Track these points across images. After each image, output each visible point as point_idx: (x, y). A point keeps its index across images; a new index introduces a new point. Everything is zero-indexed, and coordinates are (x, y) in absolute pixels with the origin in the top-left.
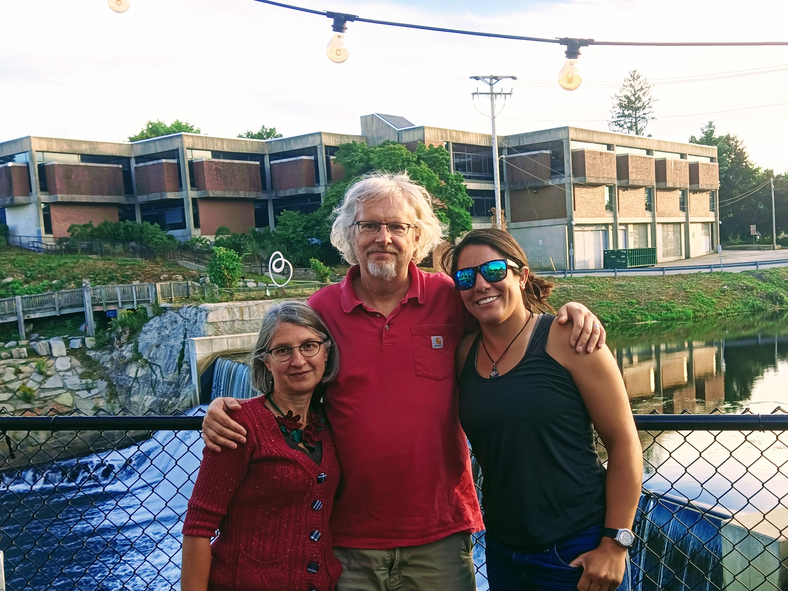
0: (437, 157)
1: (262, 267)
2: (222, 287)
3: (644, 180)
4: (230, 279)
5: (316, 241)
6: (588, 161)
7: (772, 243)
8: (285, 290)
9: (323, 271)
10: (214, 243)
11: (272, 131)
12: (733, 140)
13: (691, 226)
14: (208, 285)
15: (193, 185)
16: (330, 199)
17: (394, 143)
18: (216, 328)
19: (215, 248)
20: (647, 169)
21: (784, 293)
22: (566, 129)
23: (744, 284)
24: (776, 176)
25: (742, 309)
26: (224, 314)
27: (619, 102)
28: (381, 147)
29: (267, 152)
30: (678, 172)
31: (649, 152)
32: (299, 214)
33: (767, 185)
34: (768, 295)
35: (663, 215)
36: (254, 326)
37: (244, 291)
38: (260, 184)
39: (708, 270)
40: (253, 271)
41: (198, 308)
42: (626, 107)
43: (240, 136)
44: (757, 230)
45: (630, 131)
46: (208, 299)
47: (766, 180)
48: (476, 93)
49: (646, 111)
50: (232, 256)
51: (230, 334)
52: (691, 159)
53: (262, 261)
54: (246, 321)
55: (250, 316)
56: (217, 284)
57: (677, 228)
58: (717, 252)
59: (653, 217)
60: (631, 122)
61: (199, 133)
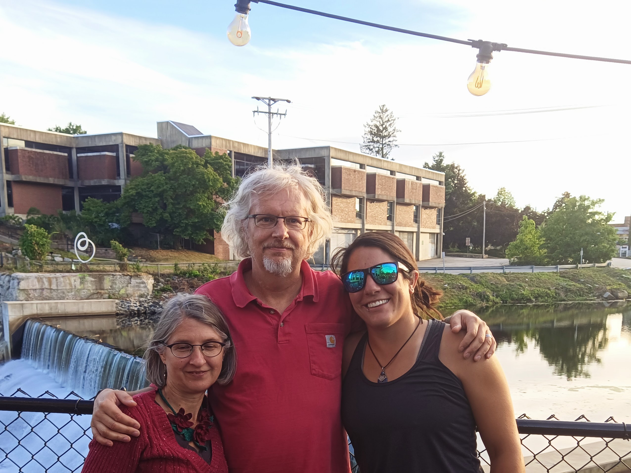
0: (222, 163)
1: (68, 244)
2: (32, 259)
3: (387, 196)
4: (39, 253)
5: (116, 225)
6: (344, 176)
7: (482, 253)
8: (88, 266)
9: (122, 252)
10: (26, 221)
11: (78, 127)
12: (456, 168)
13: (421, 235)
14: (20, 257)
15: (8, 169)
16: (130, 191)
17: (185, 148)
18: (26, 294)
19: (26, 225)
20: (390, 186)
21: (490, 293)
22: (328, 148)
23: (460, 284)
24: (487, 200)
25: (458, 304)
26: (34, 283)
27: (369, 129)
28: (174, 149)
29: (74, 146)
30: (415, 191)
31: (392, 173)
32: (102, 202)
33: (480, 207)
34: (478, 293)
35: (400, 225)
36: (61, 294)
37: (52, 264)
38: (68, 173)
39: (434, 272)
40: (60, 248)
41: (10, 276)
42: (375, 135)
43: (49, 130)
44: (471, 242)
45: (377, 154)
46: (20, 269)
47: (480, 203)
48: (257, 112)
49: (391, 139)
50: (42, 233)
51: (39, 300)
52: (425, 181)
53: (68, 239)
54: (54, 290)
55: (57, 286)
56: (28, 257)
57: (410, 236)
58: (440, 257)
59: (393, 226)
60: (379, 147)
61: (14, 124)
